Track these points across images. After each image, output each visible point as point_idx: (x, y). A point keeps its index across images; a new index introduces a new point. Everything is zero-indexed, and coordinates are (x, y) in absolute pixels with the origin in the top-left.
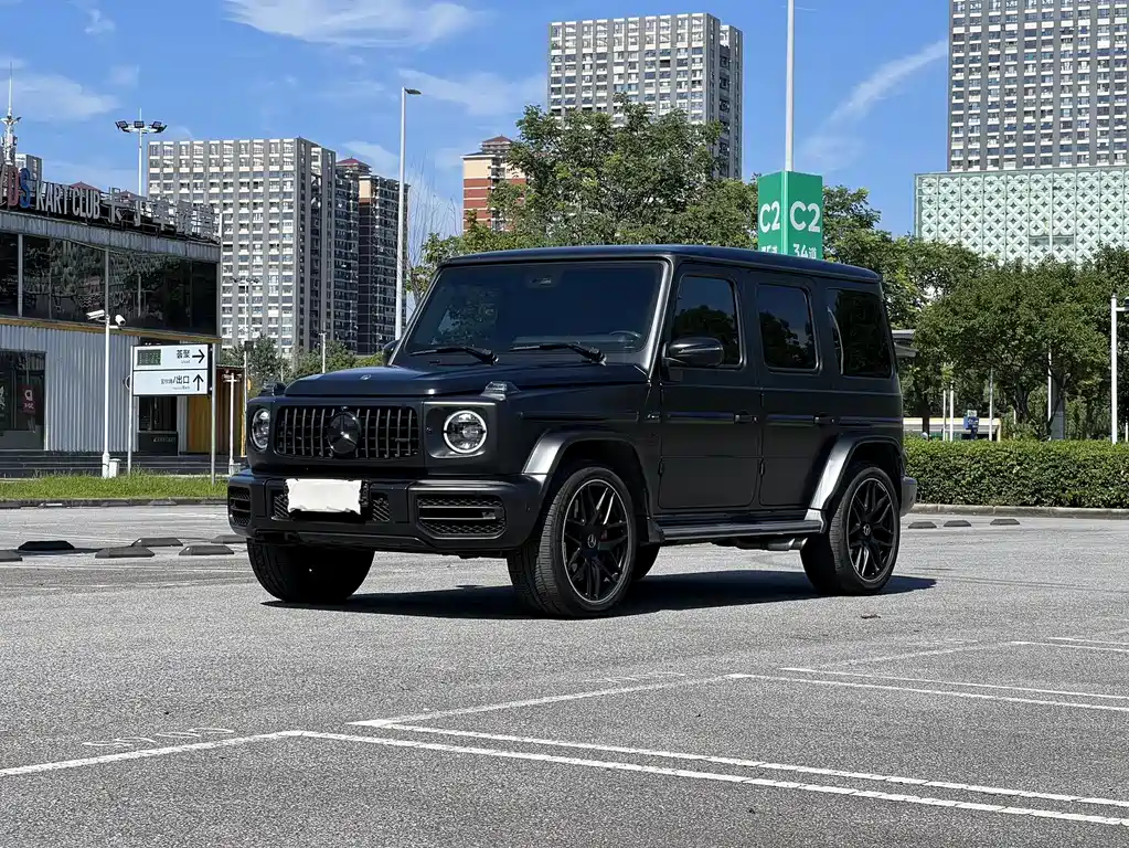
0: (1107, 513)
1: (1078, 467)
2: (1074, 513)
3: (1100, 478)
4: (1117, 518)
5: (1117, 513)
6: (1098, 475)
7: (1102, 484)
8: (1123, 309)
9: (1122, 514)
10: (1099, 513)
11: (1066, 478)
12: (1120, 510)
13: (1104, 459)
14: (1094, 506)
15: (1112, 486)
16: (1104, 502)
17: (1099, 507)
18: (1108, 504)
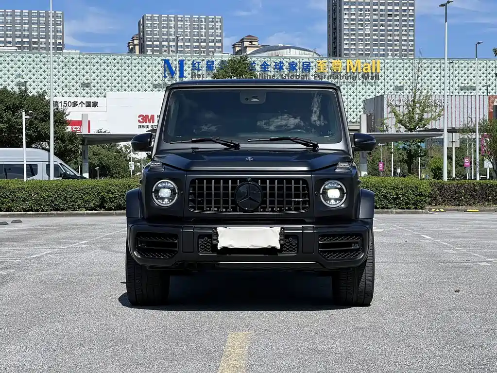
0: (25, 214)
1: (11, 193)
2: (9, 215)
3: (22, 197)
4: (30, 217)
5: (30, 214)
6: (20, 196)
7: (23, 201)
8: (28, 117)
9: (33, 214)
10: (21, 214)
11: (4, 198)
12: (32, 213)
13: (23, 188)
14: (18, 211)
15: (28, 201)
16: (23, 209)
17: (21, 211)
18: (25, 210)
